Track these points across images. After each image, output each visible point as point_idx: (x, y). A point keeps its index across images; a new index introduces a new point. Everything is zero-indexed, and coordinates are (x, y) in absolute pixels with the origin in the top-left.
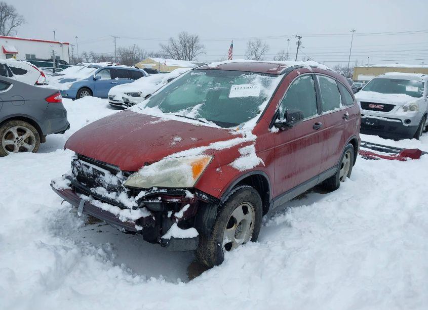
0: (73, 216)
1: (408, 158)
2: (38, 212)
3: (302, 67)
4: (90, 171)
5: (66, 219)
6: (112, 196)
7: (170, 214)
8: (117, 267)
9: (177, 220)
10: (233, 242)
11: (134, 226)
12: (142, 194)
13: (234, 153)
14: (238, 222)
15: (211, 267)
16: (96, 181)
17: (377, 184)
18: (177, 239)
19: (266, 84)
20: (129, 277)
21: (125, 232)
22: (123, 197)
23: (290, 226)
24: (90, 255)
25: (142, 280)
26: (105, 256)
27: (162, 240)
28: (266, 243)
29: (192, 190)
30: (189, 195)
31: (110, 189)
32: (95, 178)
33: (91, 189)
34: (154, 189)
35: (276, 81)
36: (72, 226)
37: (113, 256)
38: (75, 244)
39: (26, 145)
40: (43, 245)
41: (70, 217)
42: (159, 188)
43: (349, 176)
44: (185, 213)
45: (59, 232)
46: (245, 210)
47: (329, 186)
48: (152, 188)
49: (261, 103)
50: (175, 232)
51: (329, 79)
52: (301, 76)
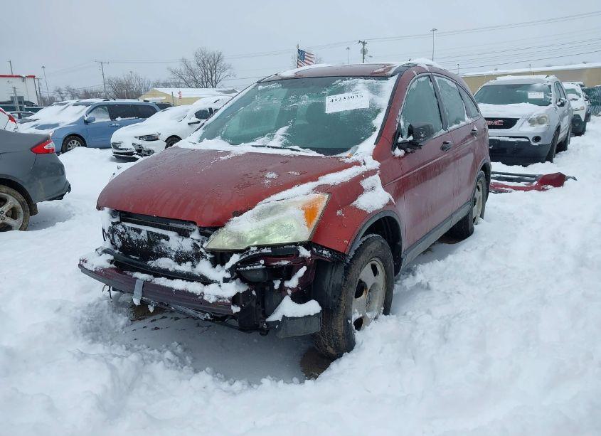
0: (111, 311)
1: (549, 187)
2: (59, 310)
3: (416, 65)
4: (144, 234)
5: (101, 317)
6: (186, 268)
7: (277, 284)
8: (202, 374)
9: (289, 292)
10: (363, 317)
11: (228, 306)
12: (235, 259)
13: (354, 189)
14: (369, 287)
15: (340, 356)
16: (154, 250)
17: (521, 223)
18: (293, 318)
19: (375, 90)
20: (225, 385)
21: (210, 320)
22: (204, 267)
23: (428, 288)
24: (155, 362)
25: (245, 387)
26: (178, 361)
27: (267, 323)
28: (405, 314)
29: (307, 245)
30: (304, 252)
31: (181, 258)
32: (151, 247)
33: (149, 262)
34: (252, 249)
35: (389, 85)
36: (113, 326)
37: (188, 359)
38: (127, 349)
39: (9, 221)
40: (82, 356)
41: (108, 315)
42: (259, 247)
43: (482, 216)
44: (300, 279)
45: (97, 336)
46: (375, 272)
47: (460, 232)
48: (248, 248)
49: (375, 116)
50: (288, 308)
51: (449, 82)
52: (419, 78)
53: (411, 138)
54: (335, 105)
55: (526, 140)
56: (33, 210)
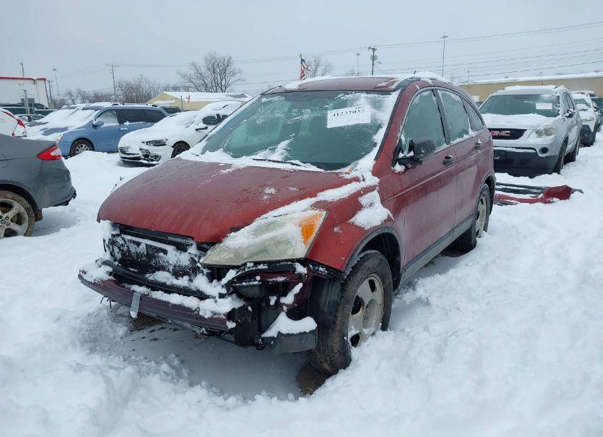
0: (110, 321)
1: (555, 199)
2: (59, 319)
3: (419, 80)
4: (142, 249)
5: (100, 327)
6: (183, 282)
7: (273, 300)
8: (197, 388)
9: (285, 308)
10: (360, 333)
11: (223, 322)
12: (231, 274)
13: (352, 205)
14: (366, 303)
15: (335, 372)
16: (152, 263)
17: (525, 237)
18: (288, 335)
19: (377, 105)
20: (220, 400)
21: (206, 335)
22: (201, 282)
23: (428, 304)
24: (151, 374)
25: (240, 402)
26: (174, 374)
27: (263, 339)
28: (403, 331)
29: (304, 262)
30: (301, 269)
31: (178, 272)
32: (150, 260)
33: (147, 275)
34: (249, 265)
35: (391, 100)
36: (112, 336)
37: (185, 372)
38: (125, 360)
39: (14, 226)
40: (79, 367)
41: (107, 325)
42: (256, 263)
43: (485, 229)
44: (296, 296)
45: (96, 346)
46: (373, 288)
47: (463, 245)
48: (245, 264)
49: (376, 132)
50: (284, 325)
51: (453, 95)
52: (420, 93)
53: (412, 154)
54: (337, 119)
55: (533, 151)
56: (37, 216)
